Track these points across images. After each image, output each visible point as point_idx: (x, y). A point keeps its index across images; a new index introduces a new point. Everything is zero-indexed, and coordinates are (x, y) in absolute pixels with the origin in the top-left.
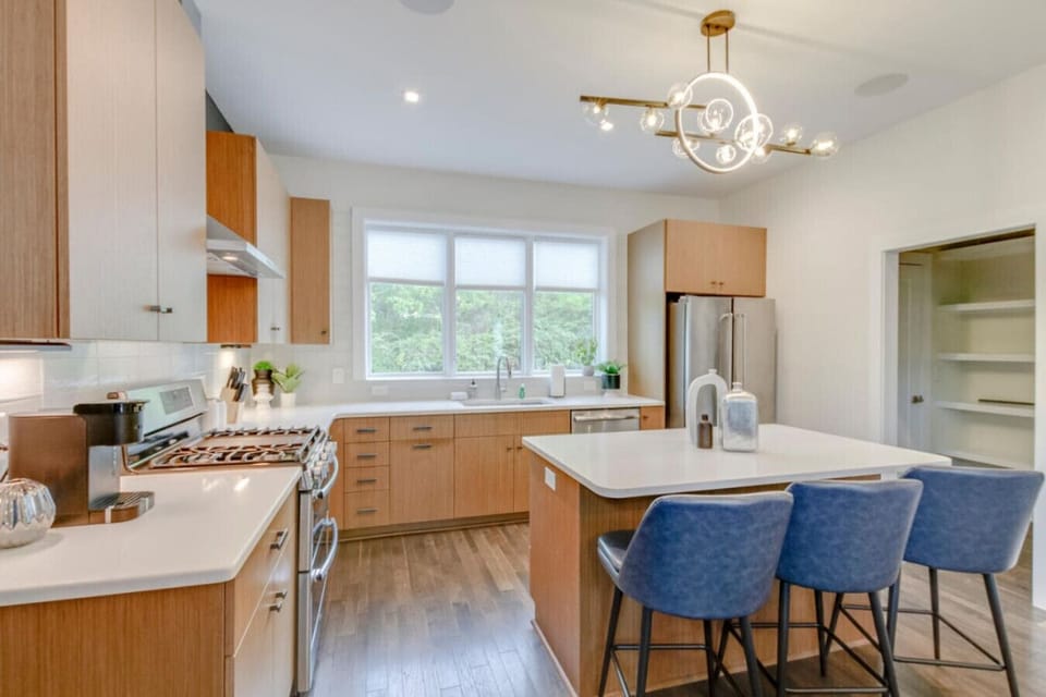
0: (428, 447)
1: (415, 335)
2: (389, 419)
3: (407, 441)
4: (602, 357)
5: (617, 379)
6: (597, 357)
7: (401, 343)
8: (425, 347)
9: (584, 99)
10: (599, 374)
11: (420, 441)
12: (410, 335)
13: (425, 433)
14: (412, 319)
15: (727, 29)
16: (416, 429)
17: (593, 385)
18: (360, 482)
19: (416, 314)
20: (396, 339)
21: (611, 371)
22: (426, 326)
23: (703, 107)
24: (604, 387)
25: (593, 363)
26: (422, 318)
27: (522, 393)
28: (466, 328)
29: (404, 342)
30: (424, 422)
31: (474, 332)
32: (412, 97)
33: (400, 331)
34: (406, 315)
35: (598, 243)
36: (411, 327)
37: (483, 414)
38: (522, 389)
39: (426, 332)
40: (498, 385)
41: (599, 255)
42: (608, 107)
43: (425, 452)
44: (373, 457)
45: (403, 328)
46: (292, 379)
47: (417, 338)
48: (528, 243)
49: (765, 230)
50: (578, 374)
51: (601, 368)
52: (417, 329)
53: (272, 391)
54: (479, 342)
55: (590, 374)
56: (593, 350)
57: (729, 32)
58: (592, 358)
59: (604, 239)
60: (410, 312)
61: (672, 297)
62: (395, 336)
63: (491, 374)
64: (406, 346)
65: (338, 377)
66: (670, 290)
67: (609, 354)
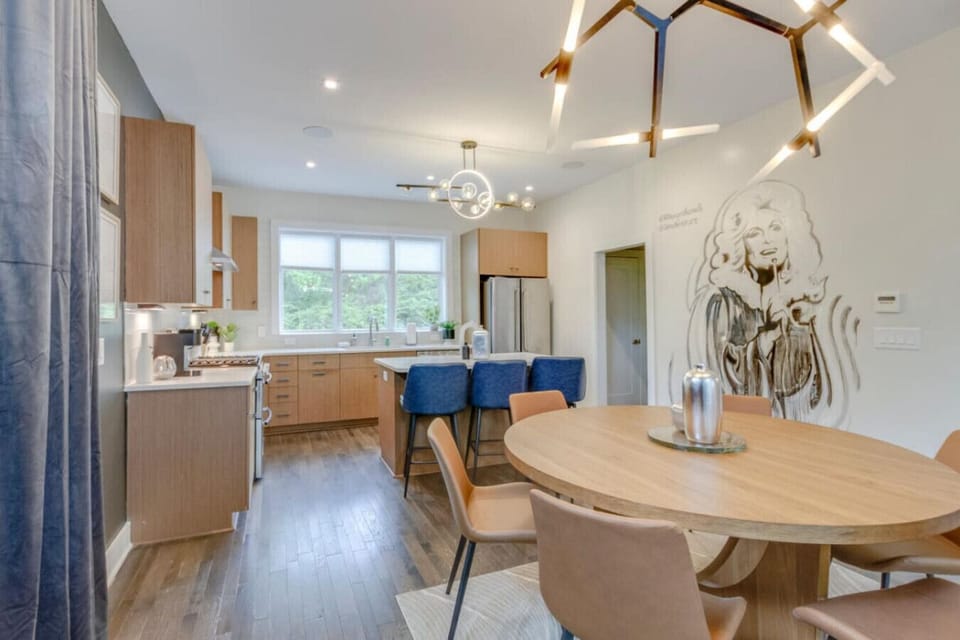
0: (322, 375)
1: (314, 307)
2: (298, 356)
3: (309, 371)
4: (444, 318)
5: (453, 332)
6: (439, 318)
7: (300, 314)
8: (323, 317)
9: (398, 186)
10: (441, 329)
11: (317, 370)
12: (309, 307)
13: (321, 366)
14: (311, 292)
15: (474, 147)
16: (316, 363)
17: (437, 337)
18: (279, 397)
19: (314, 288)
20: (296, 310)
21: (448, 327)
22: (324, 299)
23: (460, 188)
24: (444, 338)
25: (438, 322)
26: (319, 292)
27: (387, 344)
28: (361, 300)
29: (303, 312)
30: (320, 359)
31: (369, 303)
32: (311, 165)
33: (299, 302)
34: (305, 289)
35: (440, 240)
36: (310, 299)
37: (359, 354)
38: (388, 340)
39: (324, 303)
40: (371, 338)
41: (441, 250)
42: (412, 189)
43: (322, 378)
44: (287, 381)
45: (302, 299)
46: (232, 333)
47: (316, 309)
48: (391, 241)
49: (546, 234)
50: (427, 329)
51: (442, 325)
52: (317, 300)
53: (218, 341)
54: (373, 312)
55: (435, 329)
56: (437, 313)
57: (476, 149)
58: (436, 319)
59: (444, 238)
60: (309, 286)
61: (484, 278)
62: (294, 307)
63: (366, 330)
64: (305, 317)
65: (262, 332)
66: (482, 273)
67: (448, 315)
